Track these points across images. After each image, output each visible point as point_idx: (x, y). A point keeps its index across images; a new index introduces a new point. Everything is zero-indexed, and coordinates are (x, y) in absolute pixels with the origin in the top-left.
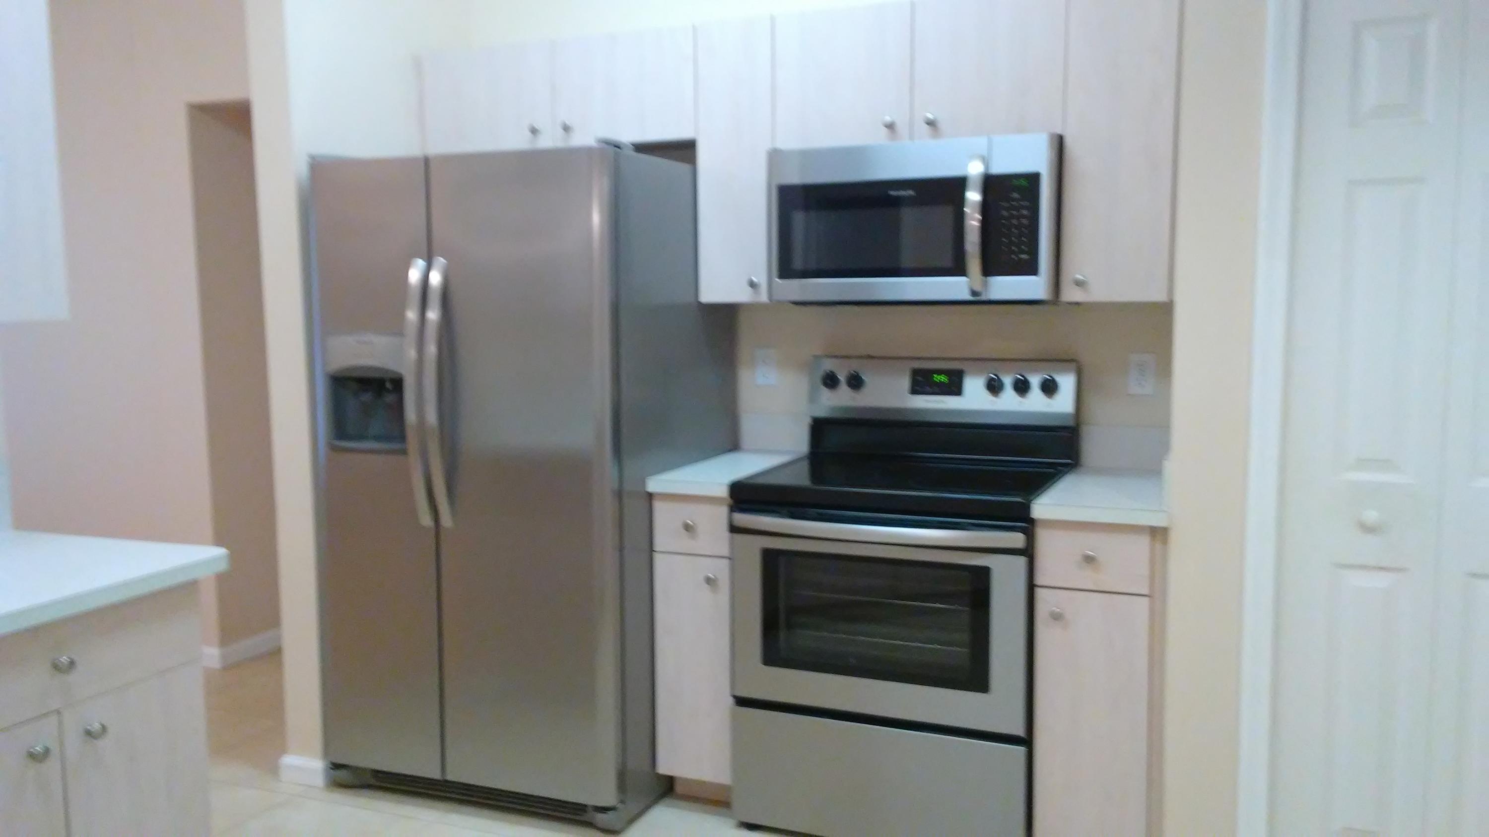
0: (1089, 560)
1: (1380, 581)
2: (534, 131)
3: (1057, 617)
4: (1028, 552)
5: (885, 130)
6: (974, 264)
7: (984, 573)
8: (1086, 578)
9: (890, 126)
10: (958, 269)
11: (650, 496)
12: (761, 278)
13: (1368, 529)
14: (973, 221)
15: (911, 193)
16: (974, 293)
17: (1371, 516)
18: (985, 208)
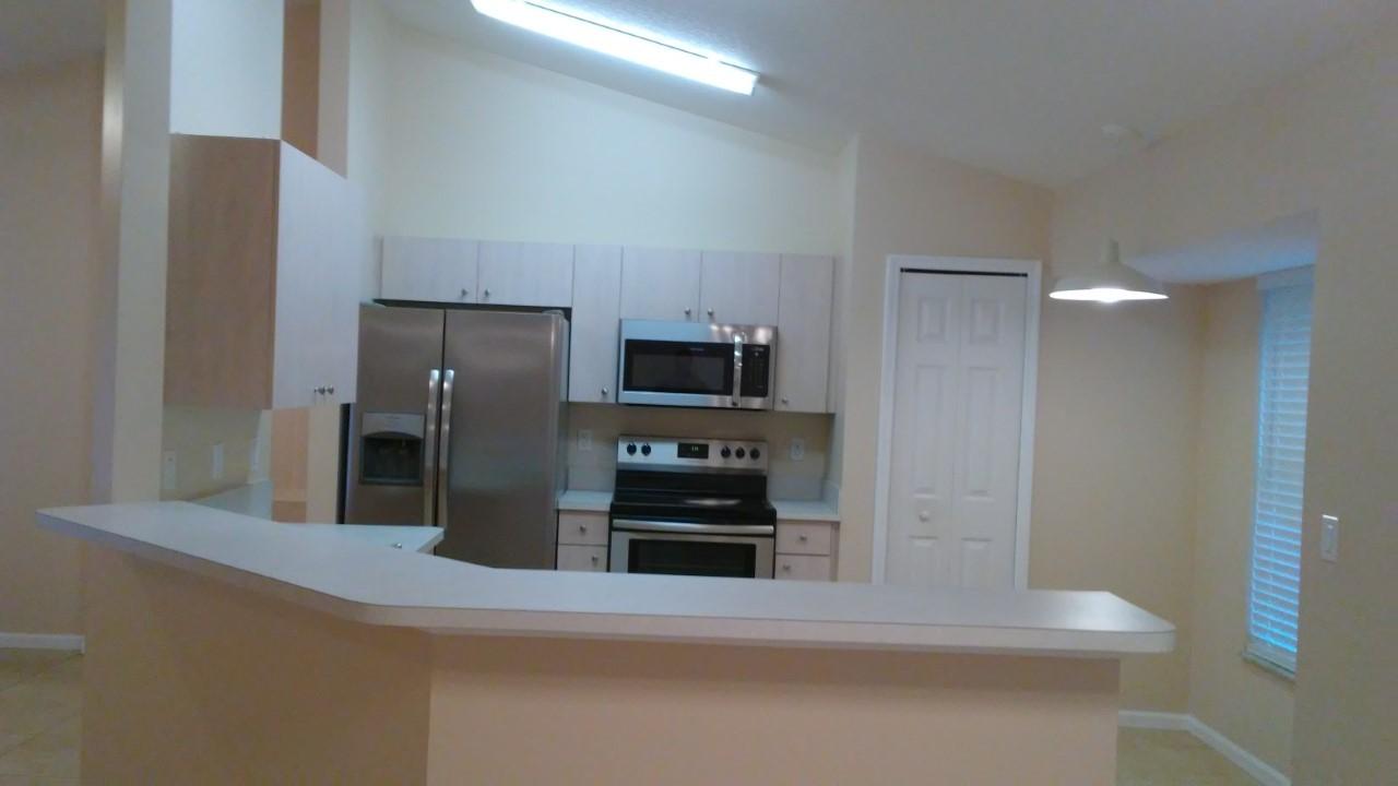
0: (803, 539)
1: (927, 544)
2: (464, 293)
3: (787, 568)
4: (773, 536)
5: (684, 315)
6: (737, 390)
7: (752, 548)
8: (801, 549)
9: (688, 313)
10: (728, 391)
11: (558, 511)
12: (610, 389)
13: (923, 520)
14: (738, 365)
15: (701, 350)
16: (734, 404)
17: (925, 513)
18: (744, 359)
